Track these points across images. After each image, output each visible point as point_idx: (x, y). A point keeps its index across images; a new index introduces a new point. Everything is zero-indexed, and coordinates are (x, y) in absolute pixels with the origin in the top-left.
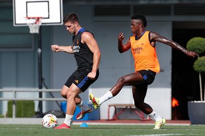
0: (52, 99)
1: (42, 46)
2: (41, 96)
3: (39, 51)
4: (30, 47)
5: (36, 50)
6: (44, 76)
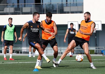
0: (99, 49)
1: (97, 36)
2: (96, 49)
3: (96, 37)
4: (93, 36)
5: (95, 37)
6: (97, 43)
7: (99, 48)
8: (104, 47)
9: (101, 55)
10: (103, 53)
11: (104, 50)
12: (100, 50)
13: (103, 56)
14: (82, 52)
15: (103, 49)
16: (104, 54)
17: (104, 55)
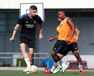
7: (38, 56)
8: (48, 54)
9: (43, 69)
10: (45, 64)
11: (48, 59)
12: (41, 59)
13: (46, 70)
14: (6, 63)
15: (46, 58)
16: (48, 67)
17: (48, 69)
